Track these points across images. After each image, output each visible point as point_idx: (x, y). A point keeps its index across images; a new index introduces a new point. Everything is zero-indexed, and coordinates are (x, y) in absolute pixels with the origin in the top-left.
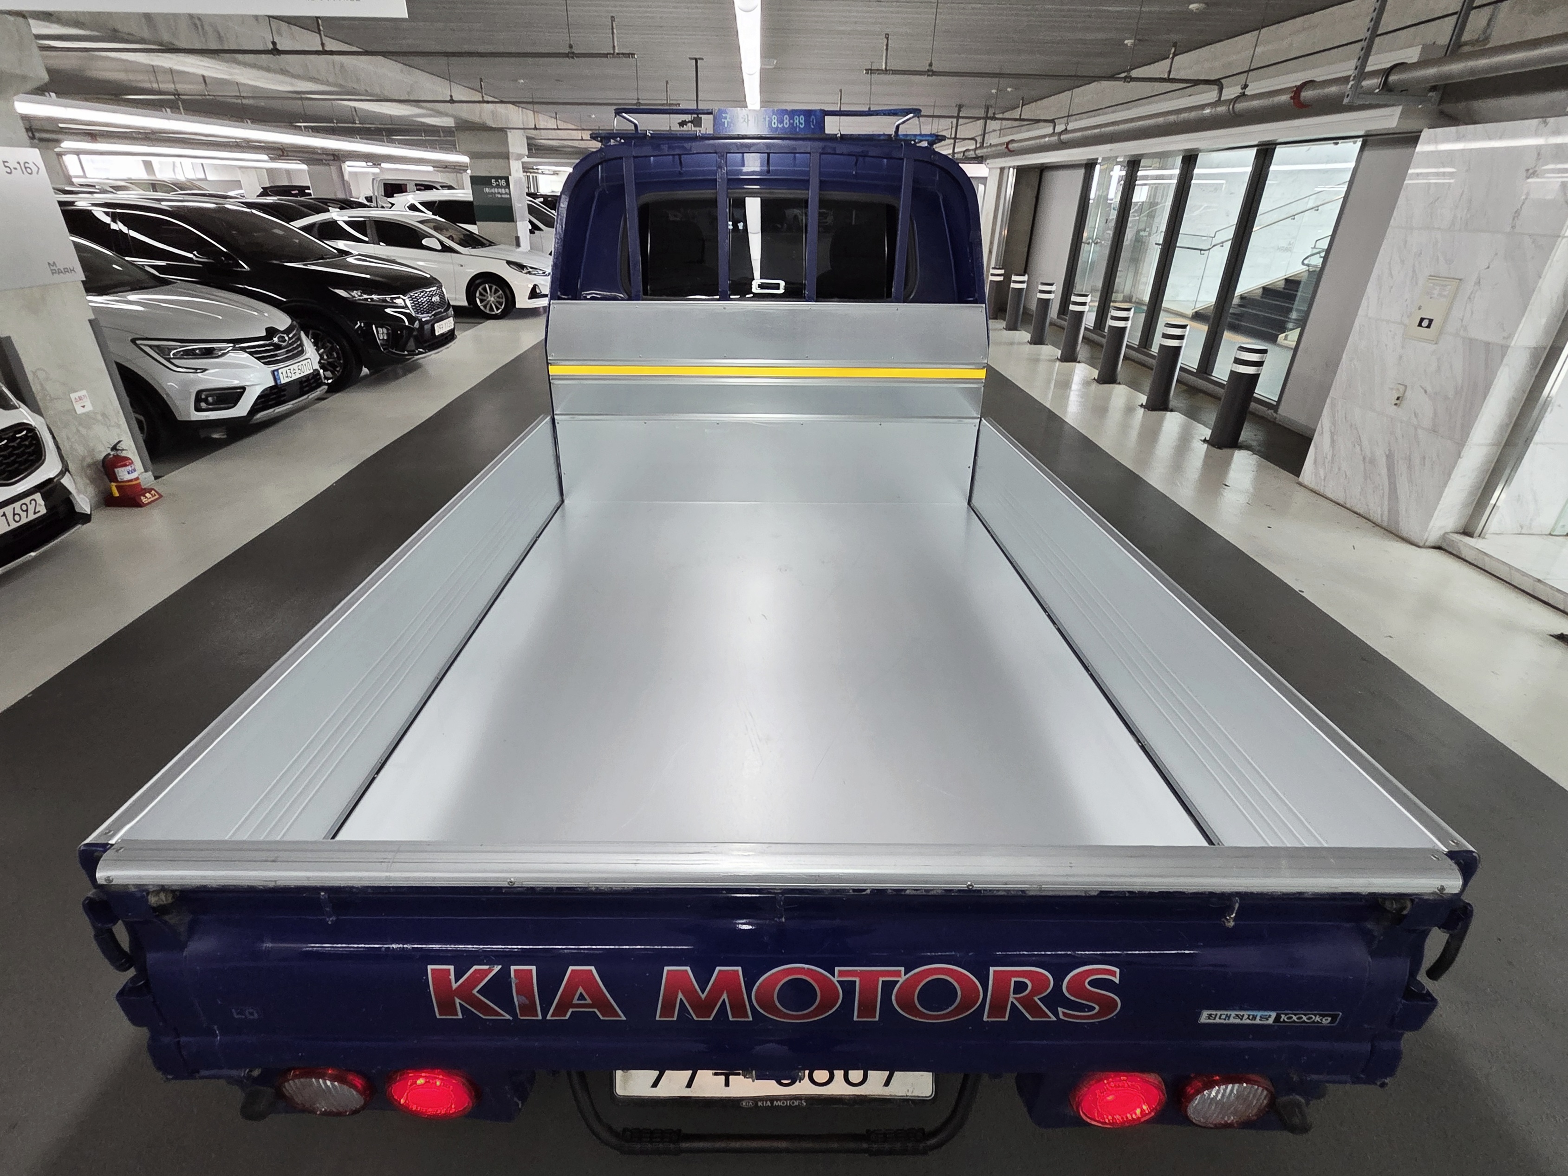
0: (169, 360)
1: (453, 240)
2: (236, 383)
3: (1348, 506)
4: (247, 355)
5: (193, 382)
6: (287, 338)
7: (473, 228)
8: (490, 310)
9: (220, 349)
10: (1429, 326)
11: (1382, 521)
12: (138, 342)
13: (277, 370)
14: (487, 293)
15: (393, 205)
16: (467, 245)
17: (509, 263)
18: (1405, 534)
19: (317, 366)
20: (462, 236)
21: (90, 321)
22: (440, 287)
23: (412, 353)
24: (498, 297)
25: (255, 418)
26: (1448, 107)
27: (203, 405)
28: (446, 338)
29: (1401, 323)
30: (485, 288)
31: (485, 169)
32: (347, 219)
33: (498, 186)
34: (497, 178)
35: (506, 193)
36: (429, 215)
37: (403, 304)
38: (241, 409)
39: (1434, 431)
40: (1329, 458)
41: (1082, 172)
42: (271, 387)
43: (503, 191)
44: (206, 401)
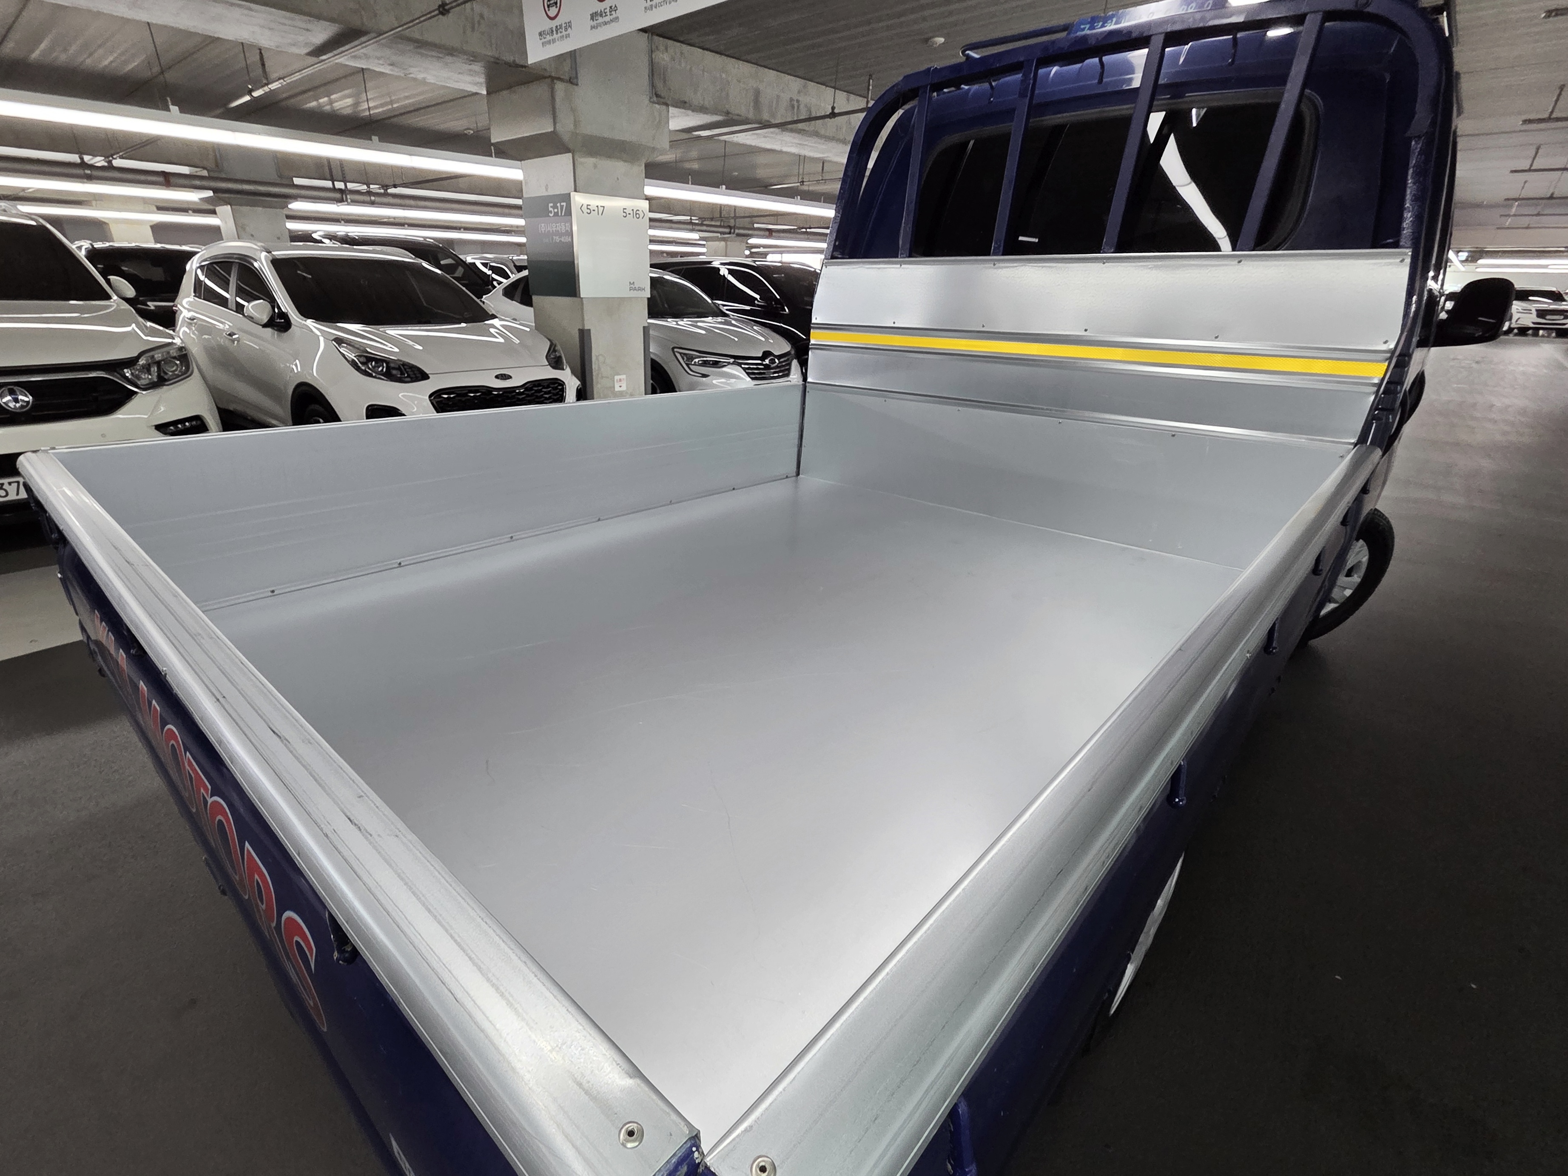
4: (741, 370)
9: (724, 362)
12: (675, 350)
21: (644, 327)
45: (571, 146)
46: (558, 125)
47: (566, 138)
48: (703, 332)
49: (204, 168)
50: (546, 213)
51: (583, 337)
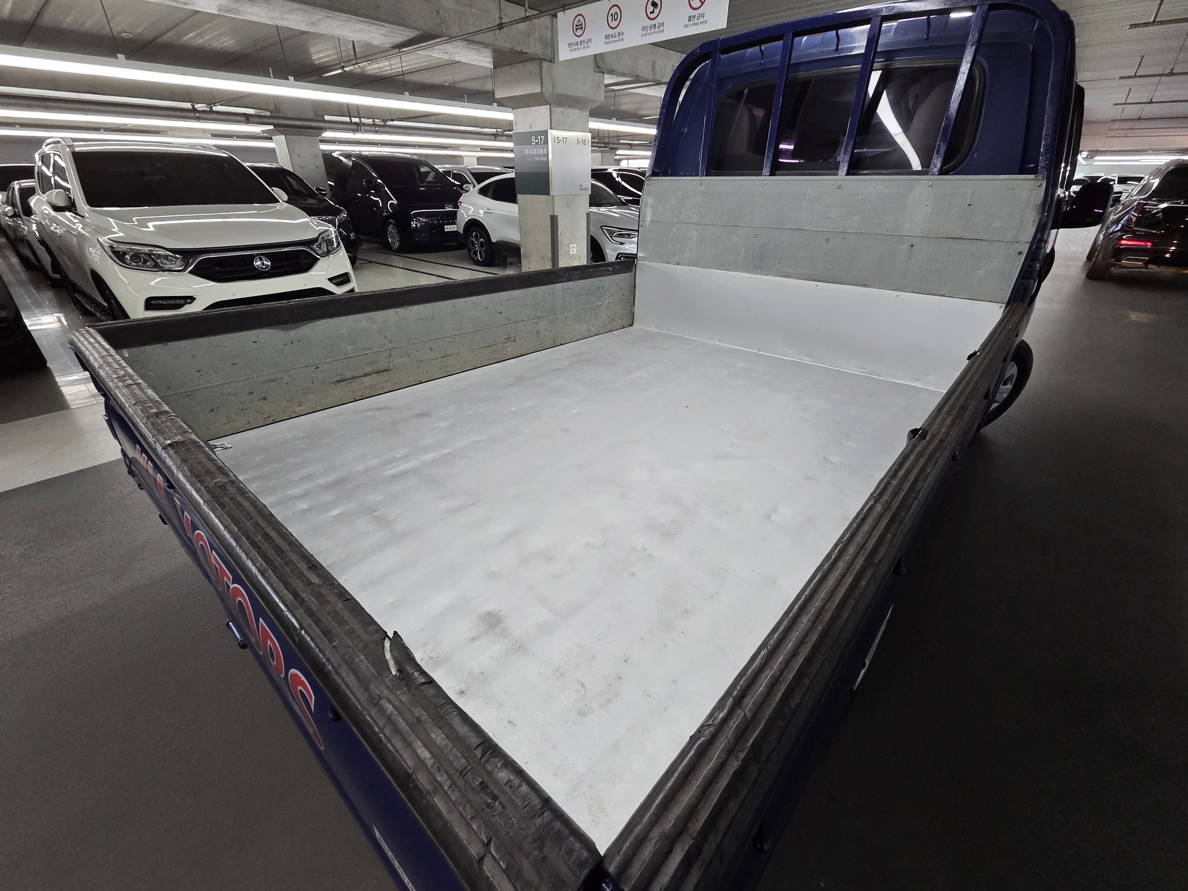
45: (549, 101)
46: (543, 88)
47: (547, 95)
48: (618, 216)
49: (268, 110)
50: (530, 143)
51: (554, 220)
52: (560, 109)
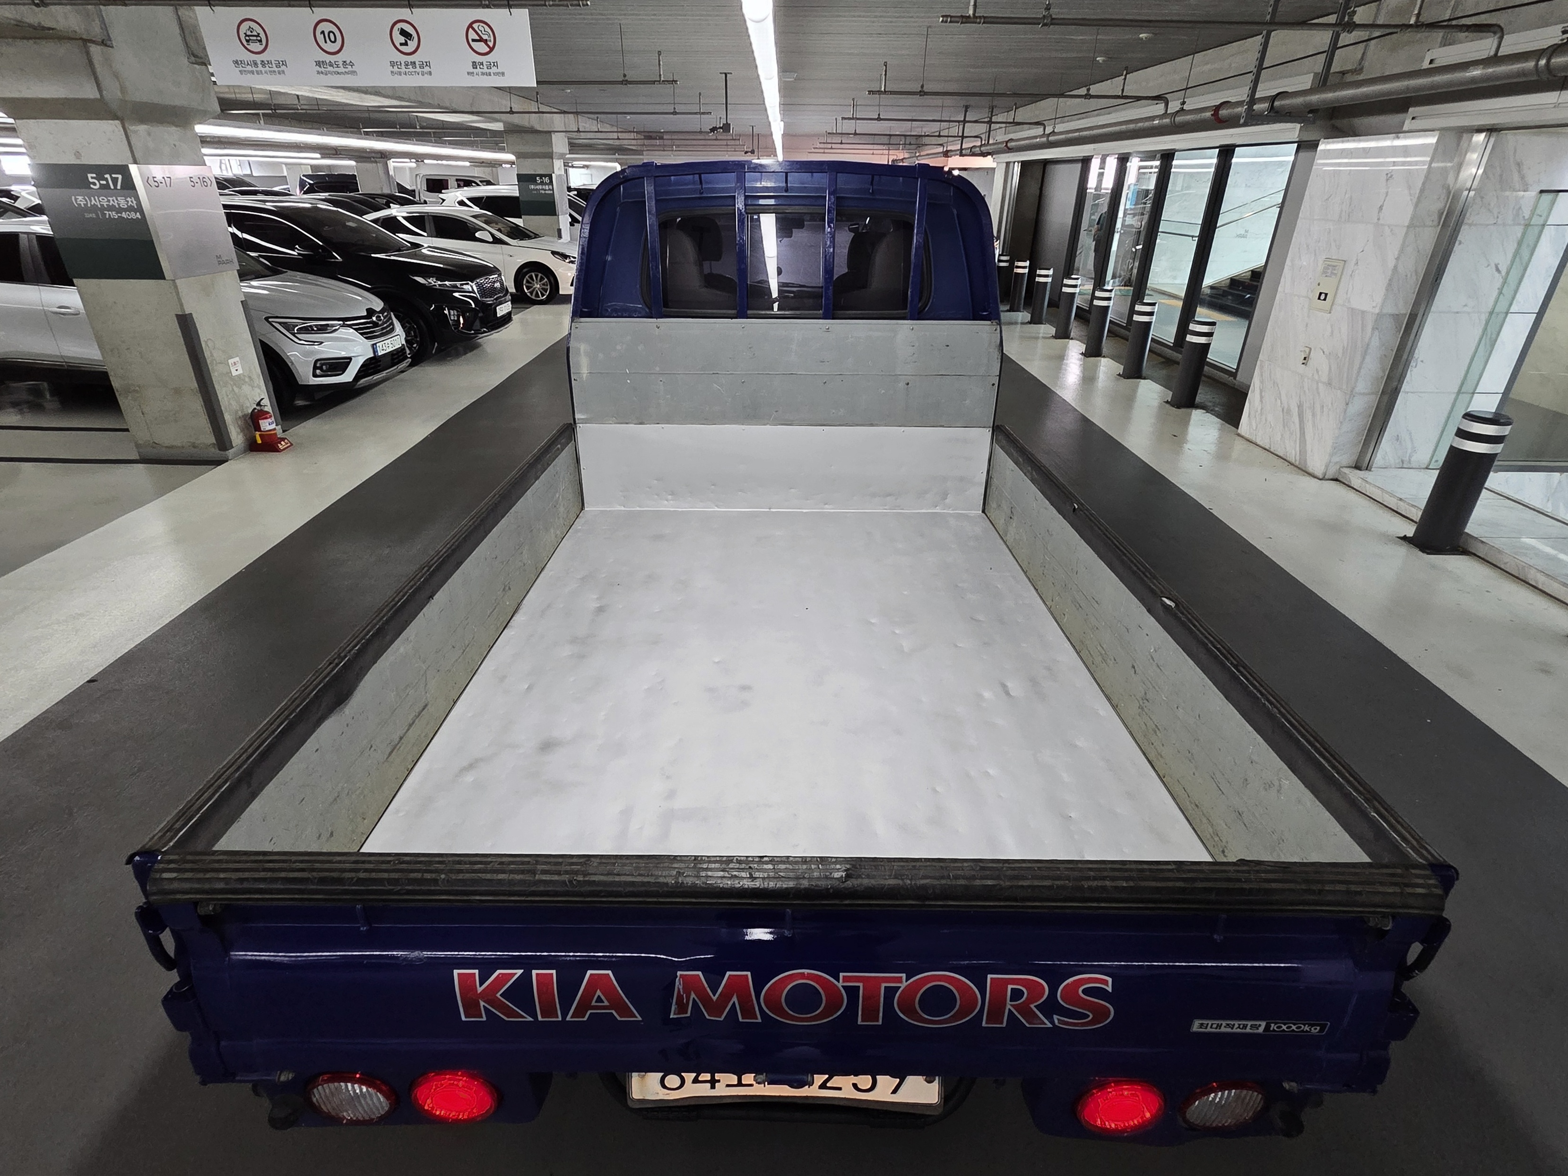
0: (294, 334)
1: (501, 232)
2: (343, 354)
3: (1272, 450)
4: (352, 330)
5: (312, 353)
6: (382, 318)
7: (519, 222)
8: (536, 297)
9: (333, 326)
10: (1325, 300)
11: (1296, 461)
12: (270, 320)
13: (376, 344)
14: (533, 280)
15: (444, 200)
16: (514, 236)
17: (554, 253)
18: (1310, 470)
19: (404, 342)
20: (509, 229)
21: (242, 302)
22: (500, 275)
23: (478, 332)
24: (544, 284)
25: (359, 383)
26: (1338, 123)
27: (318, 372)
28: (504, 320)
29: (1307, 297)
30: (532, 275)
31: (531, 167)
32: (405, 215)
33: (542, 183)
34: (541, 176)
35: (549, 190)
36: (476, 210)
37: (471, 290)
38: (348, 376)
39: (1329, 384)
40: (1259, 411)
41: (1079, 165)
42: (370, 358)
43: (547, 187)
44: (321, 368)
45: (119, 114)
46: (103, 91)
47: (112, 102)
51: (186, 323)
52: (142, 128)
